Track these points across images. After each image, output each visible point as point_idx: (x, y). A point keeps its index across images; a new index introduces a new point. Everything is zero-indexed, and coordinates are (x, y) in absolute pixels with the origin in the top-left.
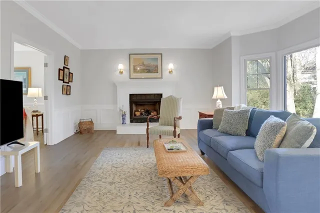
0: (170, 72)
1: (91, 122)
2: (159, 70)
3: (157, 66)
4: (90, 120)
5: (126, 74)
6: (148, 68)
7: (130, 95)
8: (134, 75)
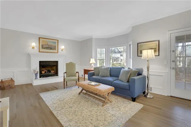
0: (62, 50)
1: (12, 80)
2: (57, 49)
3: (55, 46)
4: (10, 79)
5: (36, 49)
6: (50, 47)
7: (40, 61)
8: (42, 50)
